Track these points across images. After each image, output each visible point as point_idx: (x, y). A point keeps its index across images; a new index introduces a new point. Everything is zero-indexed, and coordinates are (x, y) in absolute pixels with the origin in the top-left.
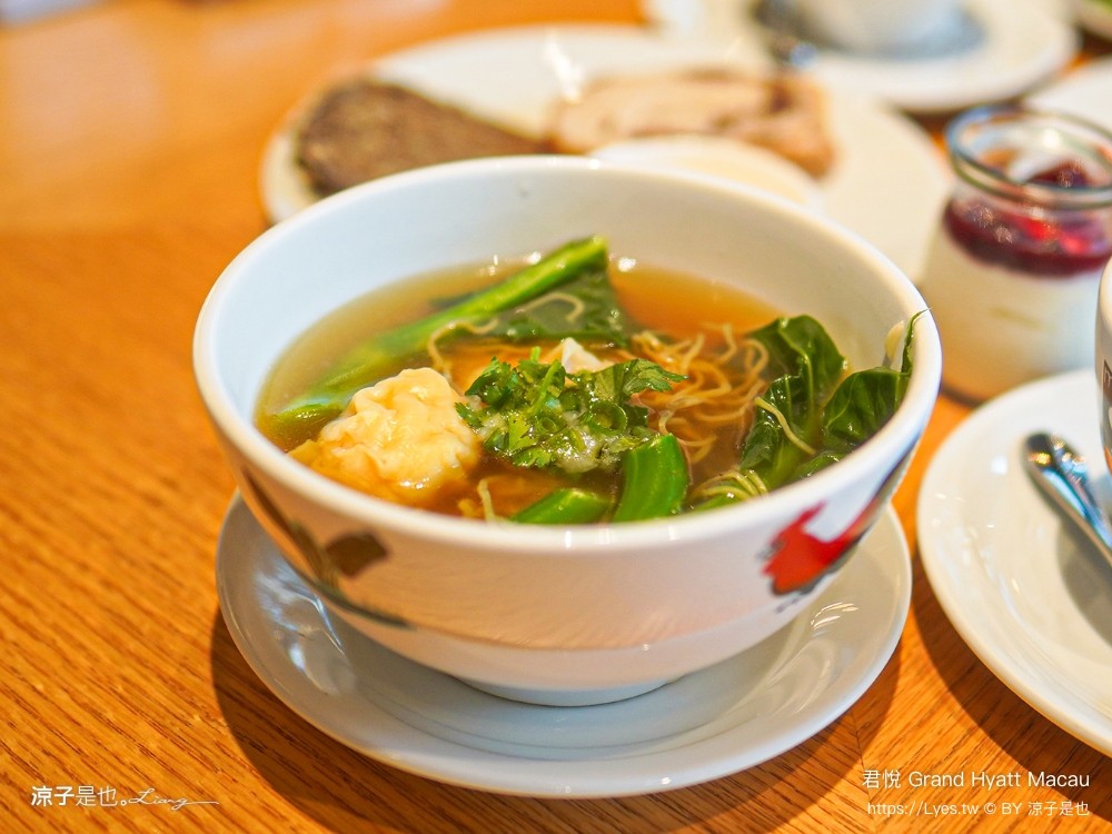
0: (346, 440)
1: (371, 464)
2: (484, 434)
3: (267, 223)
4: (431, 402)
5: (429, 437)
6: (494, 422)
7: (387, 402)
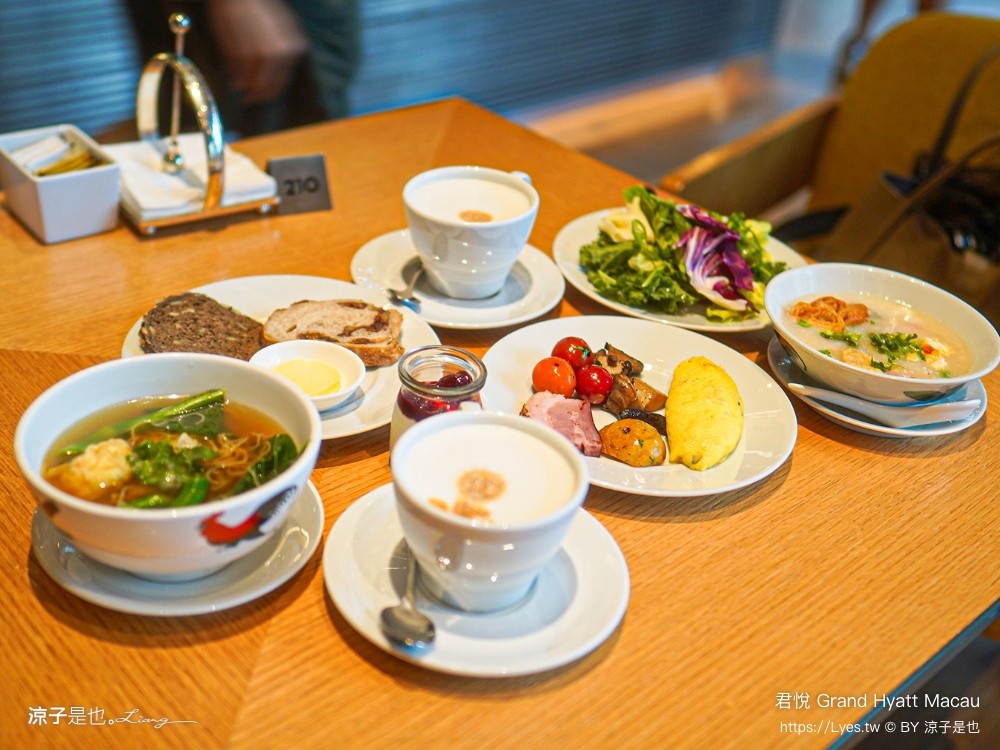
0: (78, 465)
1: (83, 476)
2: (134, 469)
3: (120, 357)
4: (115, 455)
5: (108, 468)
6: (139, 464)
7: (97, 452)
